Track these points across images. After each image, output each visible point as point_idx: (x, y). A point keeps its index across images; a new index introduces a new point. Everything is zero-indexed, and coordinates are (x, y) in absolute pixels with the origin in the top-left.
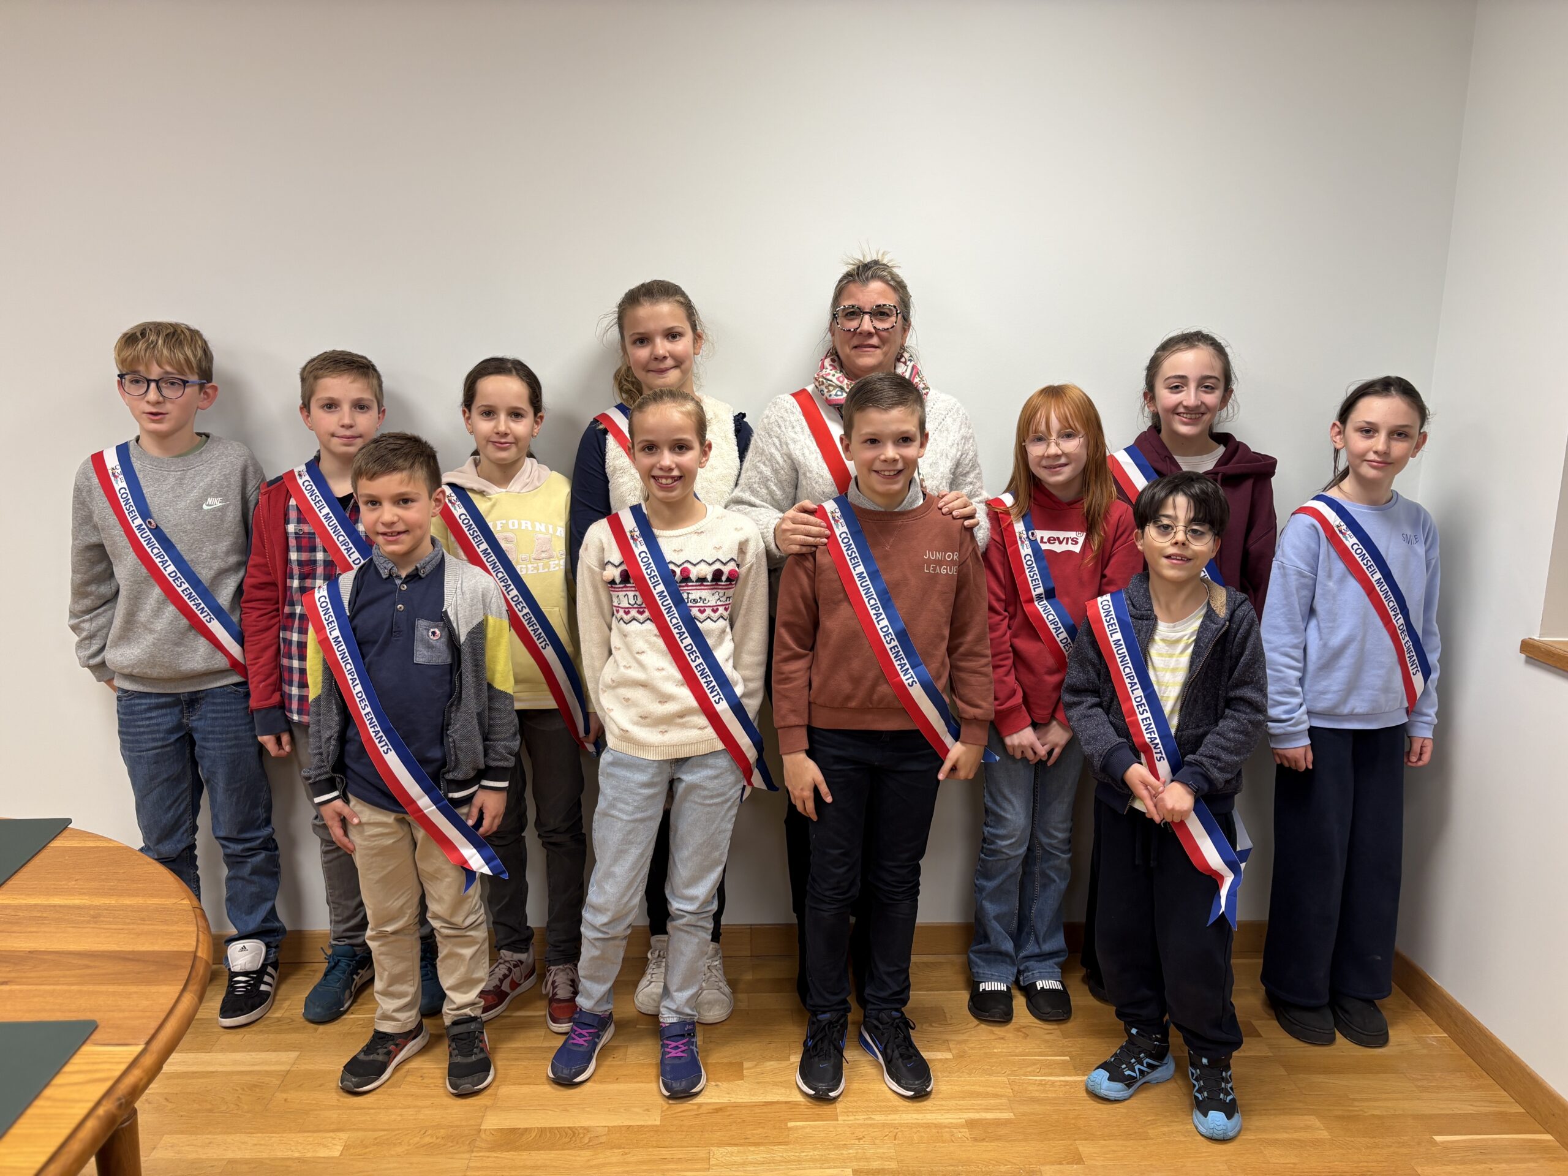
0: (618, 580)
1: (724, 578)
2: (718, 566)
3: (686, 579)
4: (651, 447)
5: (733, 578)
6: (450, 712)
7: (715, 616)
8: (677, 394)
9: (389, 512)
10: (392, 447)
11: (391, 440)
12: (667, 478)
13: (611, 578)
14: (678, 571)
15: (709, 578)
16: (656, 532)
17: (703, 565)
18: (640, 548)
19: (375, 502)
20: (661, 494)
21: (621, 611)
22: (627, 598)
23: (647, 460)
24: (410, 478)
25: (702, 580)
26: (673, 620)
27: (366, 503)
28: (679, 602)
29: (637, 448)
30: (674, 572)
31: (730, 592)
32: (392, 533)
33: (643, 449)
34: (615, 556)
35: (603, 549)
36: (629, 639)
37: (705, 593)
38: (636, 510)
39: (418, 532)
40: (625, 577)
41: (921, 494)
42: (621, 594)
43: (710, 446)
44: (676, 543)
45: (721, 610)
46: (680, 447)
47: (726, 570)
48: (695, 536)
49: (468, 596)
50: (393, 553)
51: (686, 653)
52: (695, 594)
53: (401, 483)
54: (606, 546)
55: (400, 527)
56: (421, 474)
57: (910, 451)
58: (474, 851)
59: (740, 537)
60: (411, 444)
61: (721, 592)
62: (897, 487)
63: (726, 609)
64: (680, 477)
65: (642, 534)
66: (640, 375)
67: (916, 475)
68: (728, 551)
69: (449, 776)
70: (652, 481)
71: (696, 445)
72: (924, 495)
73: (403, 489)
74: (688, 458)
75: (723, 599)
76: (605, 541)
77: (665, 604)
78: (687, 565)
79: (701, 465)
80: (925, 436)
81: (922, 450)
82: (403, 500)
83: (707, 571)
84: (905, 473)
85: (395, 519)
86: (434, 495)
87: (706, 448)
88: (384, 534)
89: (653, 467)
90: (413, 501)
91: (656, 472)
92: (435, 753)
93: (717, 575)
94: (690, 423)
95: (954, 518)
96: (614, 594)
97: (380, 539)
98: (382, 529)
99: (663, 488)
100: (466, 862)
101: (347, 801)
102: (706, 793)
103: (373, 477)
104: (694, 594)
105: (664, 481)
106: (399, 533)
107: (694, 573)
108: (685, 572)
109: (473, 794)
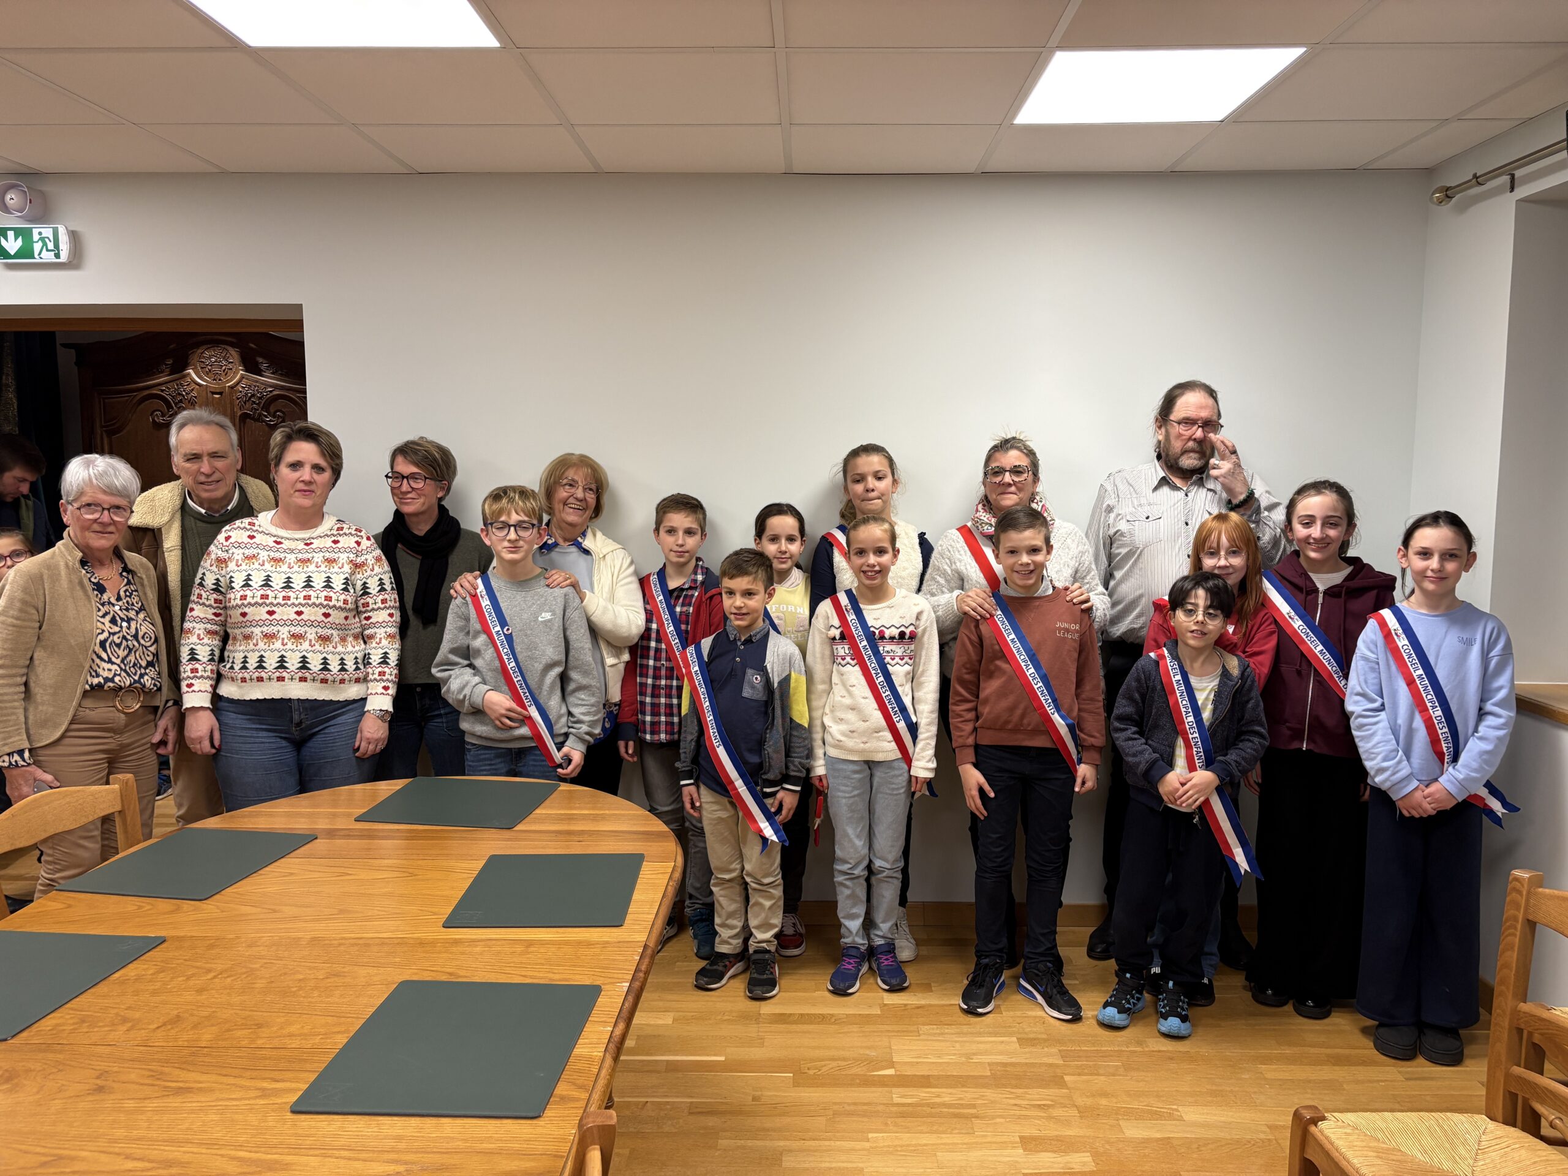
0: (838, 637)
1: (907, 637)
2: (903, 629)
3: (882, 637)
4: (861, 552)
5: (913, 636)
6: (766, 733)
7: (902, 663)
8: (877, 517)
9: (739, 601)
10: (746, 559)
11: (746, 555)
12: (871, 571)
13: (833, 636)
14: (877, 632)
15: (897, 636)
16: (862, 606)
17: (893, 628)
18: (851, 617)
19: (731, 593)
20: (867, 582)
21: (839, 659)
22: (843, 649)
23: (858, 561)
24: (755, 579)
25: (892, 638)
26: (872, 665)
27: (726, 593)
28: (876, 653)
29: (852, 553)
30: (874, 632)
31: (912, 647)
32: (740, 614)
33: (856, 554)
34: (836, 622)
35: (828, 618)
36: (844, 677)
37: (893, 647)
38: (849, 593)
39: (756, 615)
40: (843, 637)
41: (1050, 586)
42: (840, 647)
43: (898, 551)
44: (876, 614)
45: (906, 659)
46: (880, 551)
47: (908, 631)
48: (888, 610)
49: (781, 657)
50: (739, 626)
51: (879, 687)
52: (888, 648)
53: (748, 582)
54: (830, 615)
55: (744, 611)
56: (761, 574)
57: (1039, 558)
58: (767, 824)
59: (917, 610)
60: (758, 557)
61: (906, 647)
62: (1031, 582)
63: (910, 659)
64: (879, 572)
65: (853, 608)
66: (857, 502)
67: (1045, 572)
68: (910, 619)
69: (764, 777)
70: (862, 574)
71: (890, 550)
72: (1054, 588)
73: (749, 587)
74: (886, 559)
75: (909, 651)
76: (829, 612)
77: (866, 654)
78: (882, 628)
79: (893, 564)
80: (1049, 548)
81: (1048, 556)
82: (748, 593)
83: (895, 632)
84: (1037, 572)
85: (743, 605)
86: (768, 591)
87: (896, 552)
88: (735, 614)
89: (862, 565)
90: (754, 594)
91: (865, 568)
92: (754, 759)
93: (902, 635)
94: (887, 536)
95: (1074, 604)
96: (835, 647)
97: (732, 617)
98: (735, 611)
99: (869, 578)
100: (761, 831)
101: (698, 788)
102: (893, 786)
103: (731, 578)
104: (885, 648)
105: (870, 574)
106: (744, 614)
107: (887, 633)
108: (882, 633)
109: (778, 791)
